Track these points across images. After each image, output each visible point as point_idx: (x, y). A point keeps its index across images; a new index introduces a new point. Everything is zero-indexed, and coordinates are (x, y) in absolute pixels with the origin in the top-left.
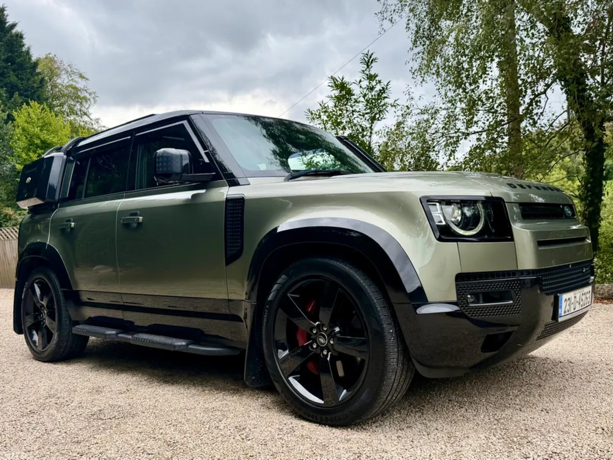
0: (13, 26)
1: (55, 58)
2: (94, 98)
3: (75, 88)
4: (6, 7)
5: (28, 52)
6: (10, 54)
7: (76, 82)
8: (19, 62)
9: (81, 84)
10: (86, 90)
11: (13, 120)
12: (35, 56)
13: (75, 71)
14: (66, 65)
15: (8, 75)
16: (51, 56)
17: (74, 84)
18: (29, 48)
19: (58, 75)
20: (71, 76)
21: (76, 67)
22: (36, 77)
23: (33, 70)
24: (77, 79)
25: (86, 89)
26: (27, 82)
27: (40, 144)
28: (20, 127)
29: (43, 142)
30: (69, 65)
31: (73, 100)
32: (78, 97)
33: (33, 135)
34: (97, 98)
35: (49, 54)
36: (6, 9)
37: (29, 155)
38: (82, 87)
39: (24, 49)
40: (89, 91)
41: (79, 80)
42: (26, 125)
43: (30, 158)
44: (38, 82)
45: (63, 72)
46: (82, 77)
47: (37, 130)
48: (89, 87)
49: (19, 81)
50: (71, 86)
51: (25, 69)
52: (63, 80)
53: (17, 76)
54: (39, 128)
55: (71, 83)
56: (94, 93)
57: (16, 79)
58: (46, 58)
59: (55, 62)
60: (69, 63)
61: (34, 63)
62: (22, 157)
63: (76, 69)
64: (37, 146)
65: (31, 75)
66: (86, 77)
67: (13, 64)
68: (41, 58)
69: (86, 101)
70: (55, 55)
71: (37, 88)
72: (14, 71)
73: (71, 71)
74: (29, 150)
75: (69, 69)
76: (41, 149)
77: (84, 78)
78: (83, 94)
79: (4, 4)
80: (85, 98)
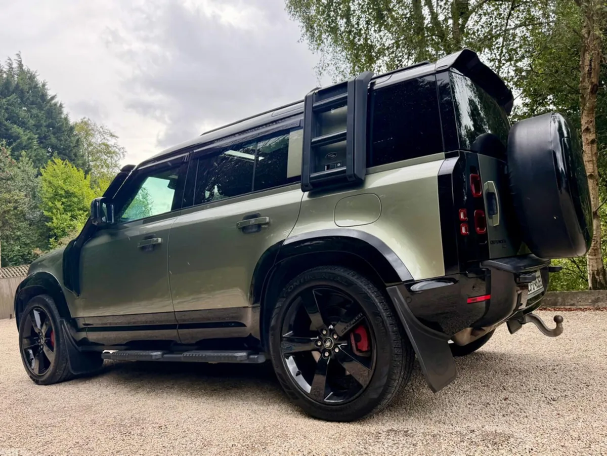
0: (53, 98)
1: (89, 122)
2: (123, 153)
3: (107, 146)
4: (47, 82)
5: (66, 119)
6: (50, 121)
7: (107, 140)
8: (58, 127)
9: (111, 142)
10: (116, 147)
11: (41, 175)
12: (72, 120)
13: (106, 131)
14: (99, 127)
15: (49, 137)
16: (86, 120)
17: (106, 141)
18: (67, 115)
19: (93, 135)
20: (103, 136)
21: (107, 128)
22: (72, 138)
23: (70, 132)
24: (108, 138)
25: (116, 145)
26: (65, 142)
27: (64, 195)
28: (47, 181)
29: (67, 192)
30: (101, 127)
31: (106, 155)
32: (110, 152)
33: (58, 187)
34: (125, 153)
35: (84, 118)
36: (47, 84)
37: (54, 204)
38: (113, 144)
39: (63, 116)
40: (119, 147)
41: (110, 138)
42: (52, 178)
43: (56, 205)
44: (75, 142)
45: (97, 133)
46: (112, 136)
47: (61, 183)
48: (118, 144)
49: (59, 142)
50: (104, 144)
51: (64, 132)
52: (97, 139)
53: (57, 138)
54: (63, 181)
55: (103, 141)
56: (123, 148)
57: (56, 140)
58: (82, 122)
59: (89, 125)
60: (101, 125)
61: (71, 127)
62: (48, 205)
63: (107, 130)
64: (61, 196)
65: (69, 136)
66: (116, 135)
67: (53, 128)
68: (78, 122)
69: (116, 156)
70: (89, 119)
71: (74, 147)
72: (54, 134)
73: (103, 132)
74: (55, 199)
75: (101, 130)
76: (65, 198)
77: (114, 136)
78: (112, 149)
79: (45, 80)
80: (114, 152)
